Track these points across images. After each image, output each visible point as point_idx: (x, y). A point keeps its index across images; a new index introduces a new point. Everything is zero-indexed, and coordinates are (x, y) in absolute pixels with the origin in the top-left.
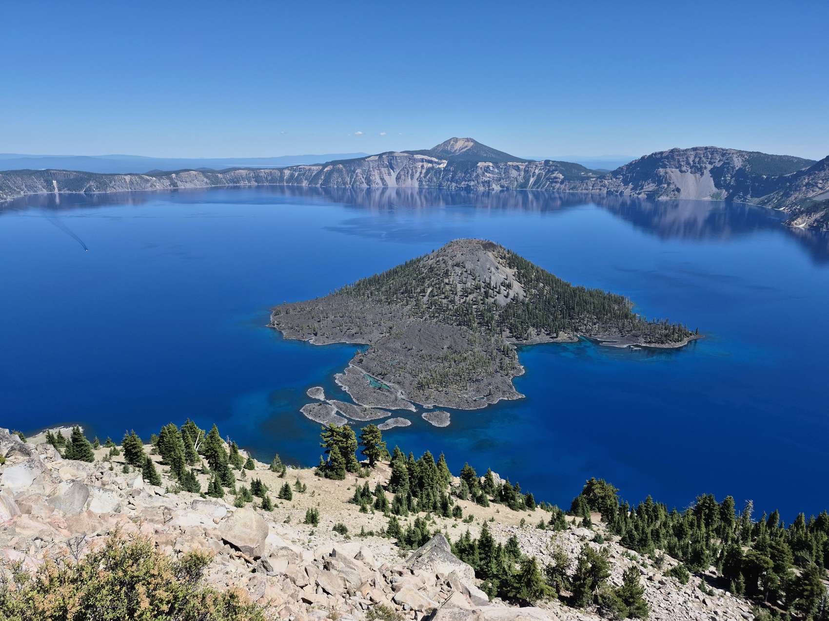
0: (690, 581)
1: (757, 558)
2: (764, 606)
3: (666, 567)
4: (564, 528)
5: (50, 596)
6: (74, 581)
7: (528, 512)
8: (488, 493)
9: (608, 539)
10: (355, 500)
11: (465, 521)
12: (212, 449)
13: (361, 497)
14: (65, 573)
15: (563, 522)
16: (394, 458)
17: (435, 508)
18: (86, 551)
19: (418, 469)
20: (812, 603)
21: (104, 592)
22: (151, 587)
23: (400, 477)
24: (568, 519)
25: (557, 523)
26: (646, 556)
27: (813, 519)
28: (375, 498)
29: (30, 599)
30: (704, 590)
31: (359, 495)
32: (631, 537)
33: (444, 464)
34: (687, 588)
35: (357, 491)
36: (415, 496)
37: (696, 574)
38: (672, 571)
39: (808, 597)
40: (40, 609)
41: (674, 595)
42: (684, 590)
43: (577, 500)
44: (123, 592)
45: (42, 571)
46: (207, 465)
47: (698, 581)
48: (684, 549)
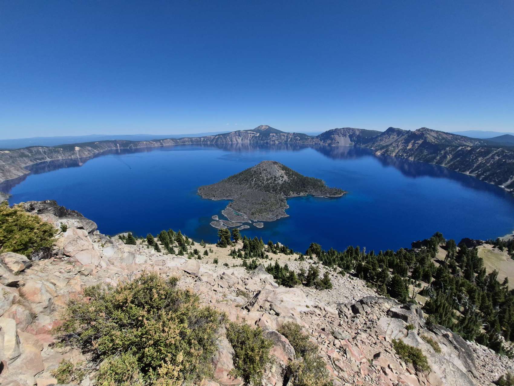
0: (346, 275)
1: (367, 266)
2: (370, 282)
3: (338, 271)
4: (304, 260)
5: (121, 295)
6: (130, 289)
7: (291, 255)
8: (277, 250)
9: (318, 263)
10: (231, 255)
11: (270, 260)
12: (179, 239)
13: (233, 253)
14: (126, 286)
15: (303, 258)
16: (244, 239)
17: (259, 256)
18: (134, 278)
19: (253, 243)
20: (385, 280)
21: (141, 292)
22: (158, 290)
23: (247, 246)
24: (305, 257)
25: (301, 259)
26: (331, 268)
27: (385, 252)
28: (238, 254)
29: (114, 296)
30: (350, 278)
31: (232, 253)
32: (326, 262)
33: (262, 241)
34: (345, 278)
35: (231, 251)
36: (252, 252)
37: (348, 273)
38: (340, 272)
39: (384, 278)
40: (118, 300)
41: (341, 280)
42: (343, 279)
43: (307, 250)
44: (148, 292)
45: (118, 286)
46: (177, 245)
47: (348, 275)
48: (344, 264)
